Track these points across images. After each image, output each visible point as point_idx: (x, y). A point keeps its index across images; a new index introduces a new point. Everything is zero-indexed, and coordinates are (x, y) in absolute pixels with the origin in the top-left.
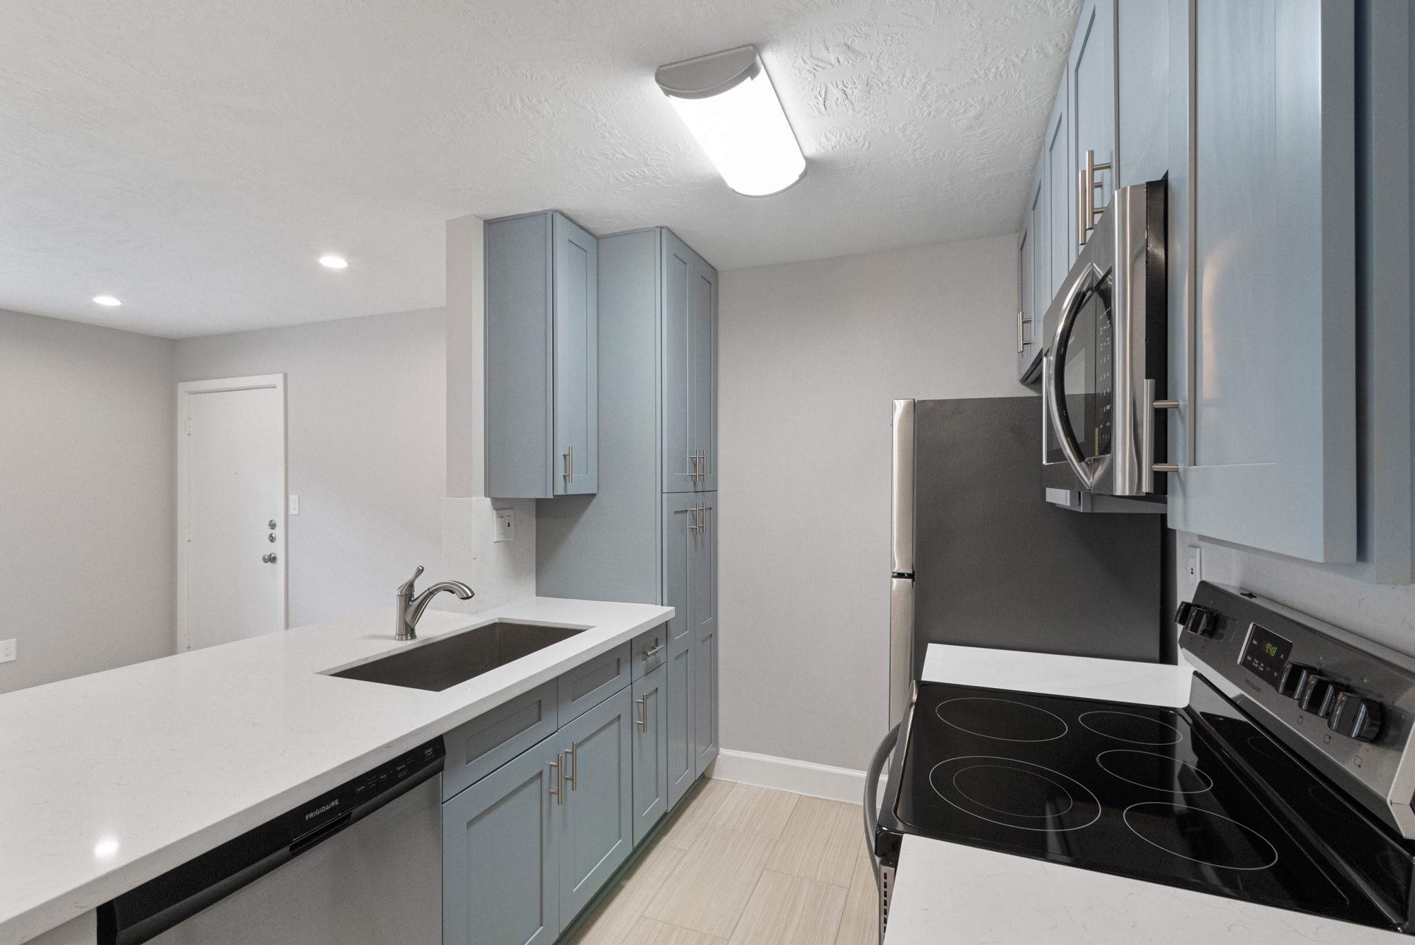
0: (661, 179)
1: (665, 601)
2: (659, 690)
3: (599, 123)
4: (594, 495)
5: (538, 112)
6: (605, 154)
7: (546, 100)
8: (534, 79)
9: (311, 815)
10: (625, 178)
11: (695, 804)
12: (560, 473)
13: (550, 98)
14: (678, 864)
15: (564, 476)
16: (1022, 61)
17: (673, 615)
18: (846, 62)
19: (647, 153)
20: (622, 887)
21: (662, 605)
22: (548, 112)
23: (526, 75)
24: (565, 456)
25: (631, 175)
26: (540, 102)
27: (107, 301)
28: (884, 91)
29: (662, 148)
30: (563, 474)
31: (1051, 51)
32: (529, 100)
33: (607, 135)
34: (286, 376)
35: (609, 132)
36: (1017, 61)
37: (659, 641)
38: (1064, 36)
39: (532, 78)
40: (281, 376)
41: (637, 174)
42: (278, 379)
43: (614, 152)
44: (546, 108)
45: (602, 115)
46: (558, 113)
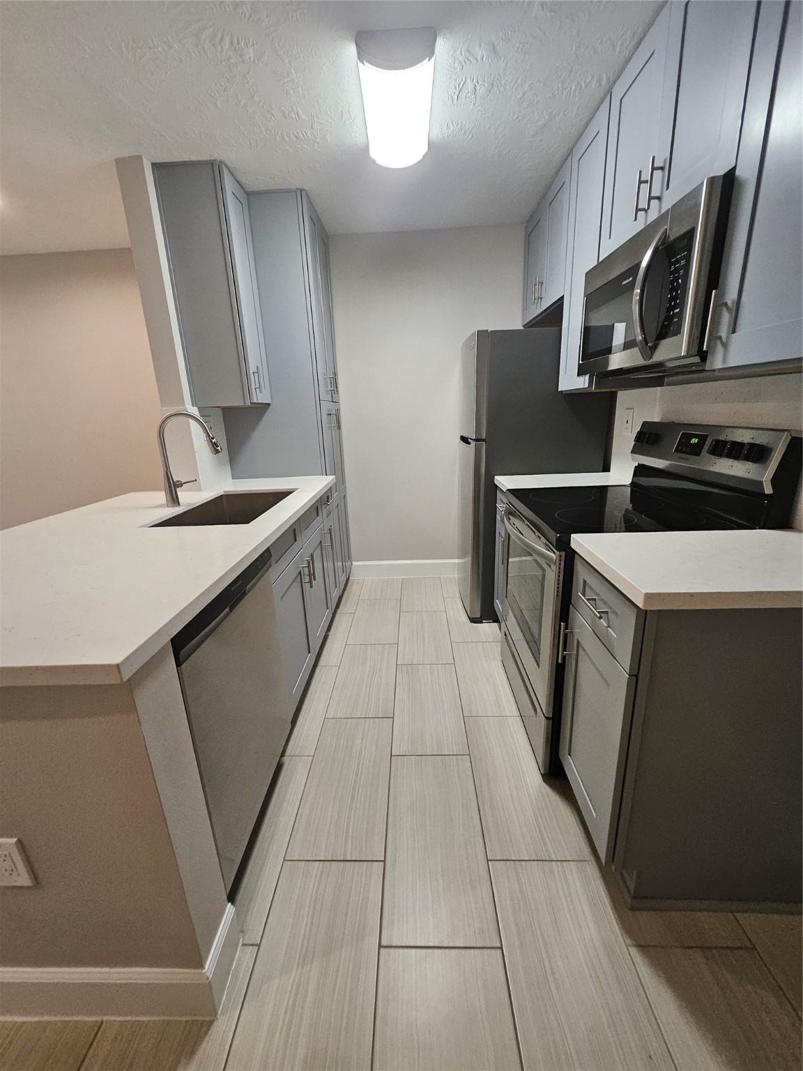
0: (318, 143)
3: (289, 79)
5: (241, 56)
6: (282, 111)
7: (253, 45)
8: (251, 19)
10: (289, 137)
13: (257, 43)
16: (586, 86)
18: (487, 61)
19: (317, 116)
22: (250, 59)
23: (245, 14)
25: (295, 136)
26: (247, 46)
28: (500, 91)
31: (604, 83)
35: (293, 89)
36: (583, 85)
38: (615, 71)
39: (249, 19)
41: (301, 135)
43: (290, 110)
44: (250, 53)
45: (295, 70)
46: (258, 60)
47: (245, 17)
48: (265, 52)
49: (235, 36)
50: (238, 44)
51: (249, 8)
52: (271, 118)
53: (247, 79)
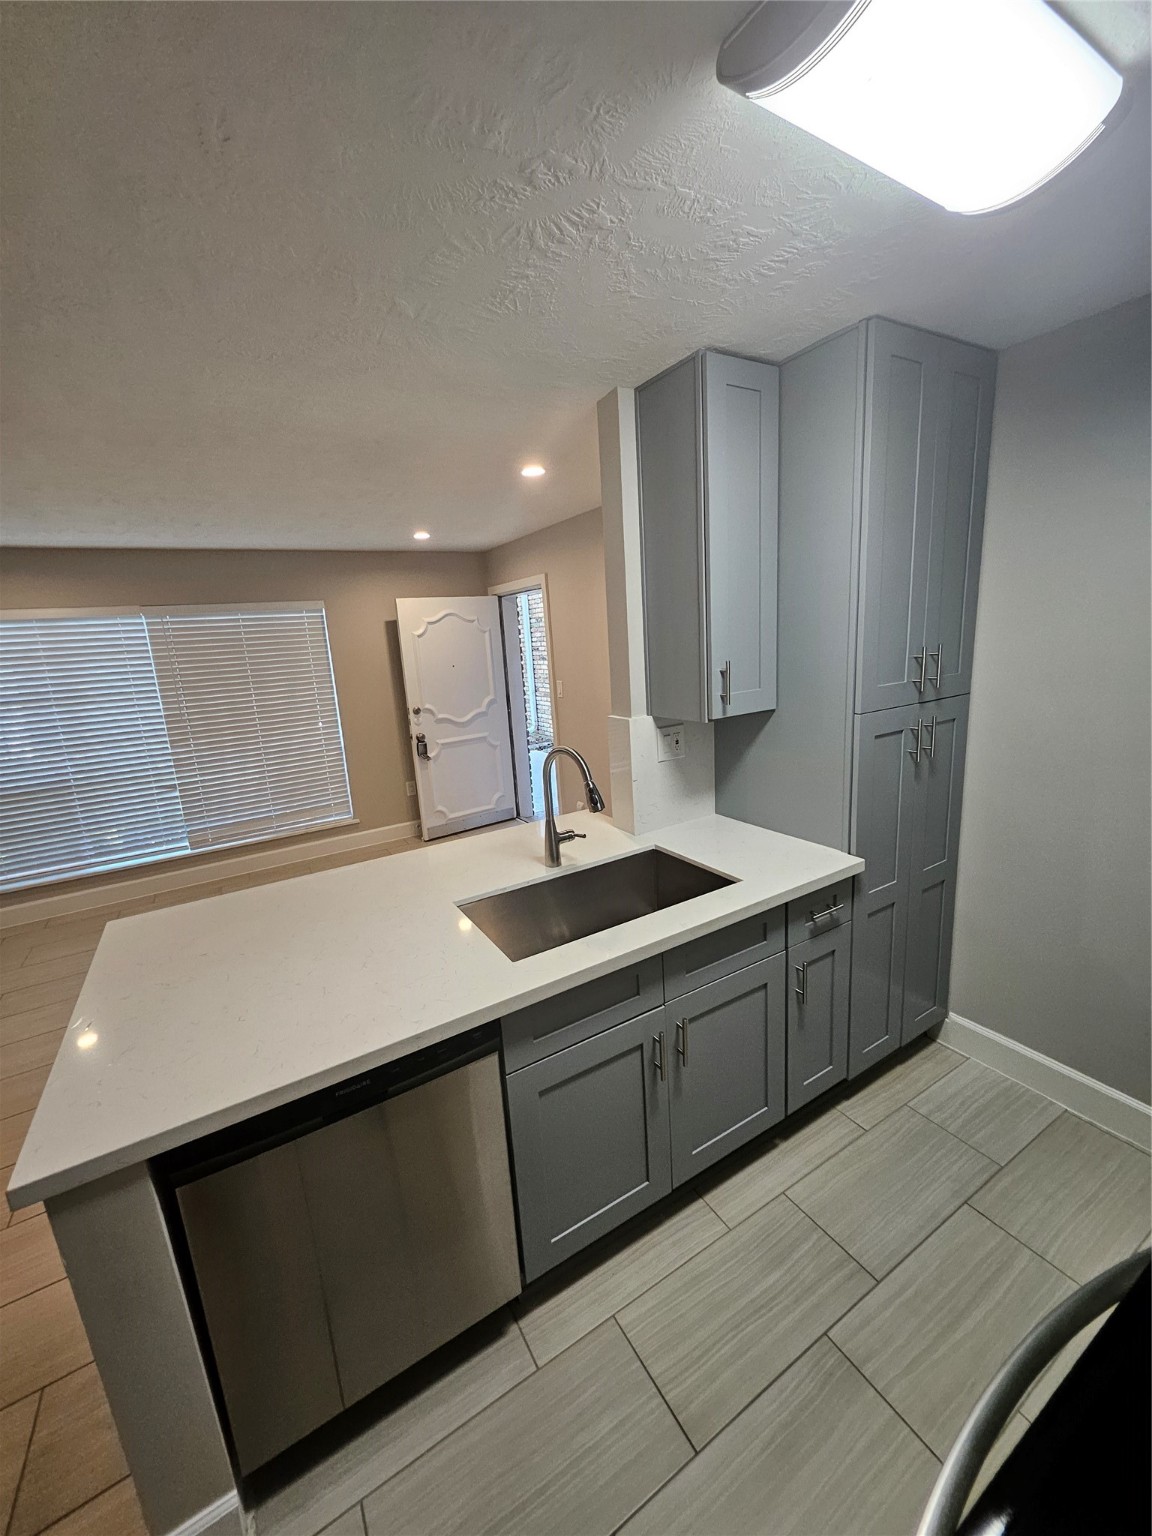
0: (830, 247)
1: (853, 850)
2: (836, 953)
3: (688, 202)
4: (773, 711)
6: (723, 246)
7: (598, 204)
9: (342, 1092)
10: (770, 269)
11: (899, 1069)
12: (717, 692)
13: (600, 199)
14: (850, 1143)
15: (722, 697)
17: (862, 869)
20: (775, 1146)
21: (849, 853)
22: (612, 222)
24: (722, 673)
25: (779, 262)
26: (594, 212)
27: (421, 536)
29: (805, 196)
30: (720, 693)
32: (578, 216)
33: (709, 214)
34: (546, 576)
35: (709, 209)
37: (838, 899)
39: (559, 182)
40: (543, 576)
41: (788, 255)
42: (540, 579)
43: (732, 237)
44: (607, 217)
45: (684, 186)
46: (624, 216)
47: (554, 184)
48: (620, 200)
49: (568, 213)
50: (581, 218)
51: (546, 171)
52: (717, 266)
53: (635, 246)
